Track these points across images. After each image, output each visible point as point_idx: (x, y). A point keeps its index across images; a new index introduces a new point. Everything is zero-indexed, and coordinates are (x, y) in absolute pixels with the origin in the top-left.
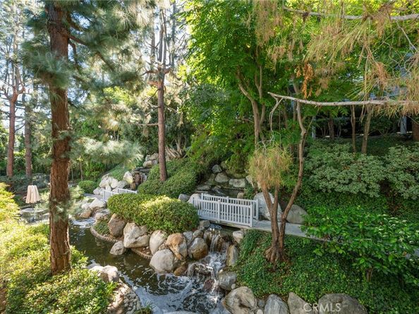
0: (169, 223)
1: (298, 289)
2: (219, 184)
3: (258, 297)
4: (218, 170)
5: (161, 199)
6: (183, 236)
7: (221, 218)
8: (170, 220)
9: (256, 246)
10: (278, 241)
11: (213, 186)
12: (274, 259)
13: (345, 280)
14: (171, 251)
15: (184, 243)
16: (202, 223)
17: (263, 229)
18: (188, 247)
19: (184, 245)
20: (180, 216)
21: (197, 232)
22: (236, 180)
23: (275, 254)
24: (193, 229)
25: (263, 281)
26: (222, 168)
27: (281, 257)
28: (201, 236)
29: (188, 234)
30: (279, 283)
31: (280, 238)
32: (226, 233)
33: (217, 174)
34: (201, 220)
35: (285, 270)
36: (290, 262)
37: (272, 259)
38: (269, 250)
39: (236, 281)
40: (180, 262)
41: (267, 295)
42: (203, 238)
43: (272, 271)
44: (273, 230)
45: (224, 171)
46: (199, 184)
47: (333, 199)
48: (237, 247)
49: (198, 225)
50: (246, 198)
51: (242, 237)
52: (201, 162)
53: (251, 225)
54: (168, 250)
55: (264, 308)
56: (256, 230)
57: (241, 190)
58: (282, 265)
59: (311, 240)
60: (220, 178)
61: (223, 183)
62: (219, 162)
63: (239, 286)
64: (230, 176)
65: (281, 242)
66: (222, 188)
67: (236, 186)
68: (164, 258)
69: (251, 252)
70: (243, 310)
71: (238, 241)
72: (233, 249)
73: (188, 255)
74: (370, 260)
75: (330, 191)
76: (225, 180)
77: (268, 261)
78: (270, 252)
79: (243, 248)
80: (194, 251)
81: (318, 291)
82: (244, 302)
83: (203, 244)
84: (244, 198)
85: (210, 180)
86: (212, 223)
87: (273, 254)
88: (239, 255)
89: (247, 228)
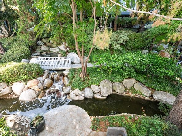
0: (25, 77)
1: (94, 83)
2: (44, 51)
3: (81, 91)
4: (41, 44)
5: (10, 64)
6: (37, 80)
7: (55, 67)
8: (26, 75)
9: (75, 74)
10: (84, 70)
11: (41, 53)
12: (84, 77)
13: (105, 76)
14: (32, 89)
15: (40, 83)
16: (46, 71)
17: (75, 67)
18: (42, 84)
19: (40, 84)
20: (31, 71)
21: (44, 76)
22: (53, 48)
23: (84, 75)
24: (42, 76)
25: (82, 85)
26: (43, 42)
27: (86, 75)
28: (47, 77)
29: (40, 79)
30: (87, 84)
31: (85, 69)
32: (60, 73)
33: (41, 46)
34: (45, 70)
35: (88, 79)
36: (89, 76)
37: (83, 77)
38: (81, 74)
39: (72, 89)
40: (39, 92)
41: (84, 88)
42: (48, 78)
43: (84, 81)
44: (82, 67)
45: (45, 44)
46: (32, 52)
47: (96, 52)
48: (67, 77)
49: (44, 73)
50: (63, 56)
51: (68, 73)
52: (31, 39)
53: (70, 67)
54: (30, 89)
55: (84, 93)
56: (73, 69)
57: (58, 53)
58: (87, 77)
59: (96, 67)
60: (44, 48)
61: (46, 51)
62: (41, 39)
63: (73, 90)
64: (49, 47)
65: (86, 70)
66: (47, 53)
67: (54, 51)
68: (29, 94)
69: (74, 77)
70: (77, 96)
71: (67, 75)
72: (65, 78)
73: (44, 88)
74: (113, 68)
75: (95, 49)
76: (47, 49)
77: (82, 78)
78: (82, 75)
79: (69, 76)
80: (47, 85)
81: (99, 81)
82: (77, 94)
83: (50, 80)
84: (62, 56)
85: (38, 49)
86: (50, 70)
87: (83, 75)
88: (69, 79)
89: (69, 68)
